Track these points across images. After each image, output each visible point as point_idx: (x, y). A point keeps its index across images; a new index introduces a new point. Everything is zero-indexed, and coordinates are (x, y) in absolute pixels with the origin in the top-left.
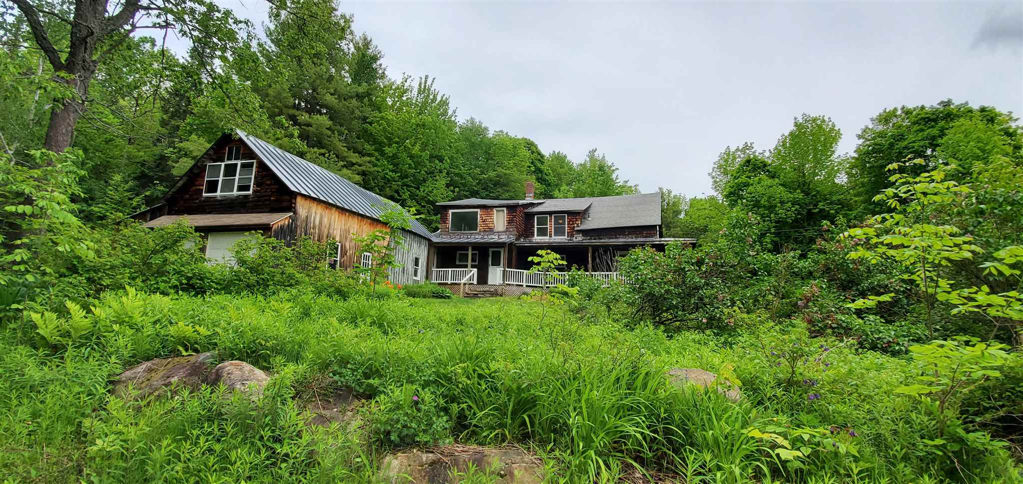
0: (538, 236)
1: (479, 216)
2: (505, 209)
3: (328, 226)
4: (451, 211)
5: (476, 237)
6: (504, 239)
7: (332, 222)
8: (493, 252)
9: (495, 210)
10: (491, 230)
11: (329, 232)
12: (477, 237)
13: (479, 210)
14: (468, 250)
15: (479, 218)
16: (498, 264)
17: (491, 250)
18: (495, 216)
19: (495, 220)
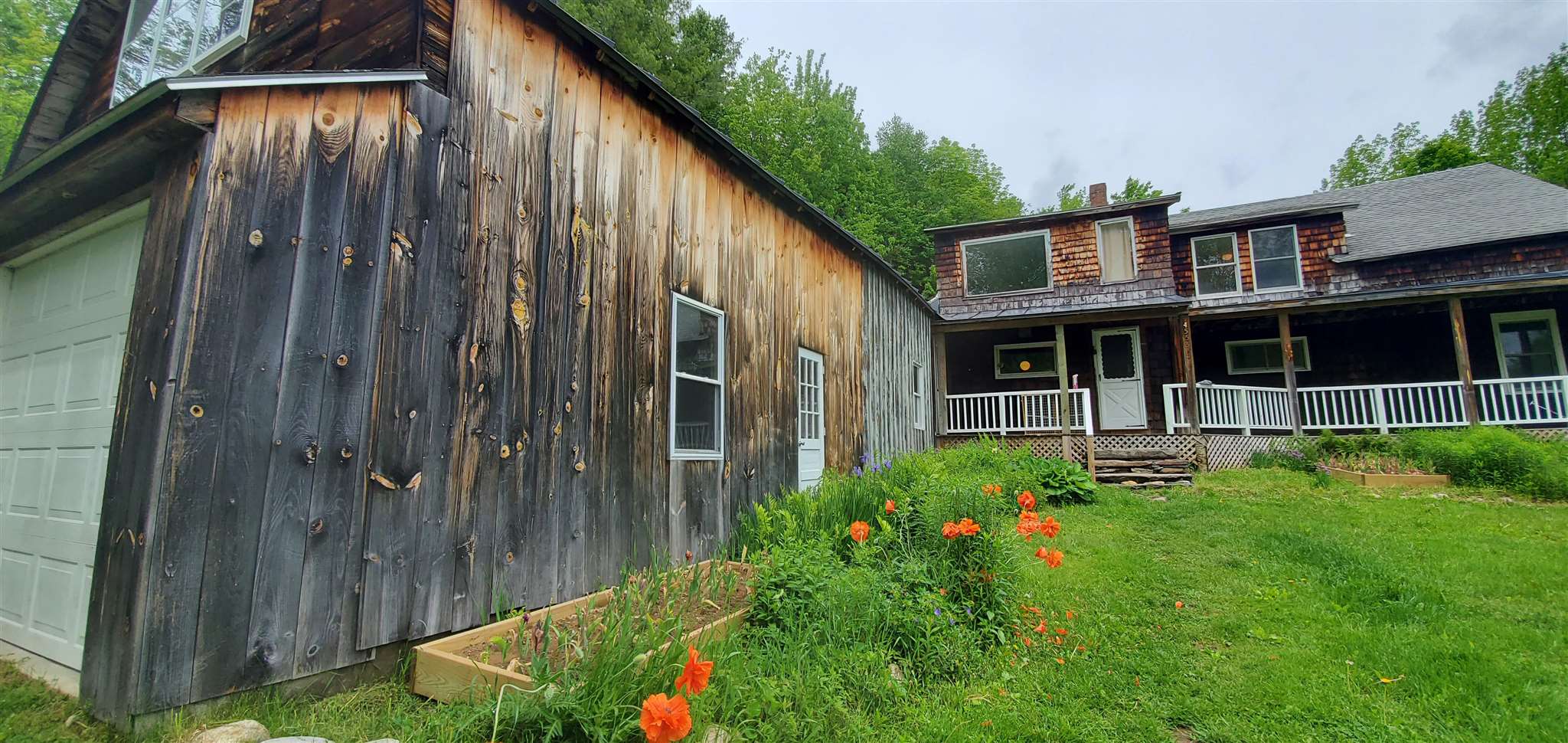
0: (1203, 291)
1: (1048, 248)
2: (1130, 220)
3: (663, 222)
4: (963, 244)
5: (1043, 304)
6: (1135, 298)
7: (684, 202)
8: (1104, 339)
9: (1097, 227)
10: (1092, 282)
11: (670, 249)
12: (1050, 302)
13: (1046, 233)
14: (1053, 337)
15: (1049, 254)
16: (1126, 371)
17: (1097, 336)
18: (1099, 241)
19: (1100, 254)
